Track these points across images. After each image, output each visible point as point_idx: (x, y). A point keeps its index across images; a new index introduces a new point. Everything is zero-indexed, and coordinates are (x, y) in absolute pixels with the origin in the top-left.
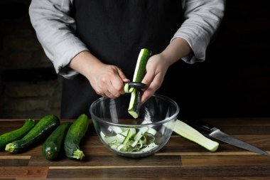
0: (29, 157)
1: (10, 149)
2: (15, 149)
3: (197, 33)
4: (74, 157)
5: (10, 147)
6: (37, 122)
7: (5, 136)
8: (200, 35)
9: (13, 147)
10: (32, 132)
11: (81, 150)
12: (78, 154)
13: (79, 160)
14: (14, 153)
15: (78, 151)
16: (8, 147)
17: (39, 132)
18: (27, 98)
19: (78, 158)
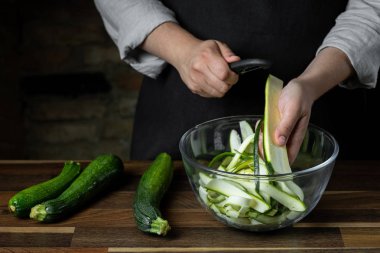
0: (71, 230)
1: (38, 216)
2: (48, 215)
3: (365, 40)
4: (153, 231)
5: (39, 211)
6: (84, 166)
7: (30, 192)
8: (370, 44)
9: (43, 212)
10: (78, 185)
11: (164, 218)
12: (160, 225)
13: (161, 236)
14: (46, 222)
15: (159, 220)
16: (34, 212)
17: (87, 184)
18: (61, 121)
19: (159, 233)
